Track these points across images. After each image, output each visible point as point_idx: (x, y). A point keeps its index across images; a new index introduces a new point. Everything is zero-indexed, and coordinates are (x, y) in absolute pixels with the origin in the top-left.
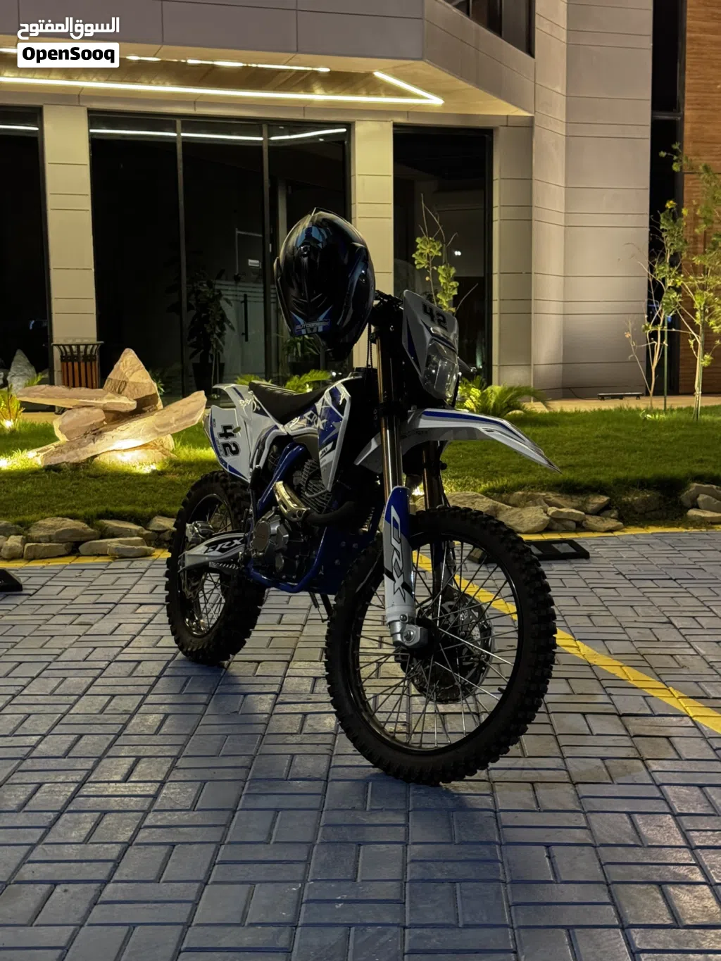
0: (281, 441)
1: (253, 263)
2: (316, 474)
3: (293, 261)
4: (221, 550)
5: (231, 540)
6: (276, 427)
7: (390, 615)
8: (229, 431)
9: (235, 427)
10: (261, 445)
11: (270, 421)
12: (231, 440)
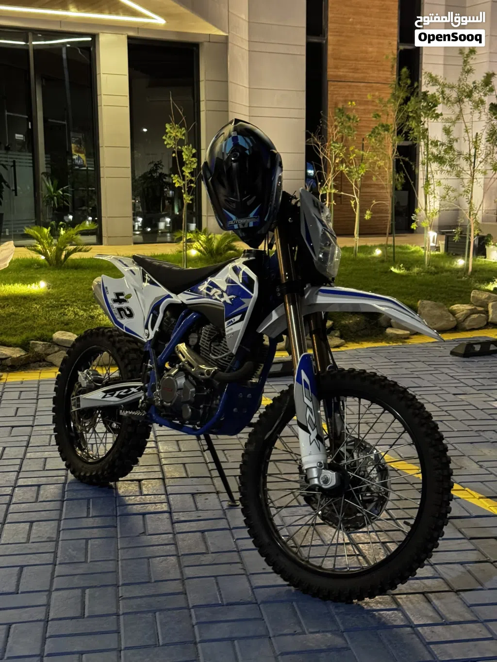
2: (220, 336)
4: (119, 396)
5: (129, 388)
6: (169, 296)
7: (308, 462)
8: (121, 297)
9: (126, 293)
12: (124, 305)
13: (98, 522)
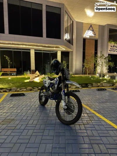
0: (51, 83)
1: (49, 63)
2: (54, 87)
3: (52, 64)
7: (63, 105)
9: (46, 81)
10: (49, 83)
11: (50, 81)
13: (39, 111)
